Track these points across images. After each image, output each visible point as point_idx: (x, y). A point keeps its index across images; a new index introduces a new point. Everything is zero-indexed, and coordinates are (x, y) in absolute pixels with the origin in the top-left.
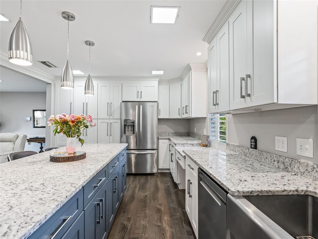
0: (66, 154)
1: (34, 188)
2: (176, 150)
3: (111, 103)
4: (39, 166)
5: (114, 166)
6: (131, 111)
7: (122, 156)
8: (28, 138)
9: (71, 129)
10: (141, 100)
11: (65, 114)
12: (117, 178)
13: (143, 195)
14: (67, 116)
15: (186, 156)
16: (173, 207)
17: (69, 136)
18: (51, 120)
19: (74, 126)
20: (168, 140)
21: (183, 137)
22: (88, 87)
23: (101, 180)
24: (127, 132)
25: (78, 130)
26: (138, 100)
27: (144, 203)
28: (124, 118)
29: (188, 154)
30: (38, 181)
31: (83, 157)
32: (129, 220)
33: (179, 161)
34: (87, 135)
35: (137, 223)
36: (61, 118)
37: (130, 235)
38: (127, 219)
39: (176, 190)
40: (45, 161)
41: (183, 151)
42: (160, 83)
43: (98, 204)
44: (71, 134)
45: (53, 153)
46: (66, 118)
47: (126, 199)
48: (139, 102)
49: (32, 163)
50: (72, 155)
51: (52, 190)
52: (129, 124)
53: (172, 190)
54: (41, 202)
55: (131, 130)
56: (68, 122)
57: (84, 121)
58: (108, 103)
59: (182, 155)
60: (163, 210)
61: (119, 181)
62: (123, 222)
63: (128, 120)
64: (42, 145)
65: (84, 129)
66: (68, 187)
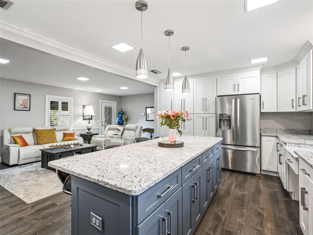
0: (169, 141)
1: (150, 162)
2: (285, 150)
3: (206, 98)
4: (152, 148)
5: (208, 157)
6: (227, 106)
7: (217, 149)
8: (143, 129)
9: (172, 122)
10: (238, 93)
11: (168, 111)
12: (211, 169)
13: (240, 193)
14: (170, 112)
15: (299, 158)
16: (280, 216)
17: (171, 128)
18: (159, 115)
19: (175, 120)
20: (275, 138)
21: (300, 135)
22: (185, 86)
23: (196, 166)
24: (222, 126)
25: (177, 123)
26: (235, 93)
27: (241, 201)
28: (219, 112)
29: (300, 155)
30: (152, 157)
31: (181, 145)
32: (223, 212)
33: (290, 164)
34: (184, 128)
35: (232, 218)
36: (165, 114)
37: (224, 226)
38: (221, 211)
39: (286, 199)
40: (155, 146)
41: (295, 152)
42: (262, 71)
43: (193, 186)
44: (173, 126)
45: (160, 140)
46: (168, 113)
47: (221, 192)
48: (236, 95)
49: (147, 146)
50: (173, 143)
51: (161, 165)
52: (225, 119)
53: (281, 197)
54: (155, 170)
55: (227, 125)
56: (170, 117)
57: (182, 116)
58: (203, 98)
59: (293, 157)
60: (265, 216)
61: (213, 172)
62: (217, 212)
63: (224, 115)
64: (151, 134)
65: (182, 122)
66: (171, 165)
